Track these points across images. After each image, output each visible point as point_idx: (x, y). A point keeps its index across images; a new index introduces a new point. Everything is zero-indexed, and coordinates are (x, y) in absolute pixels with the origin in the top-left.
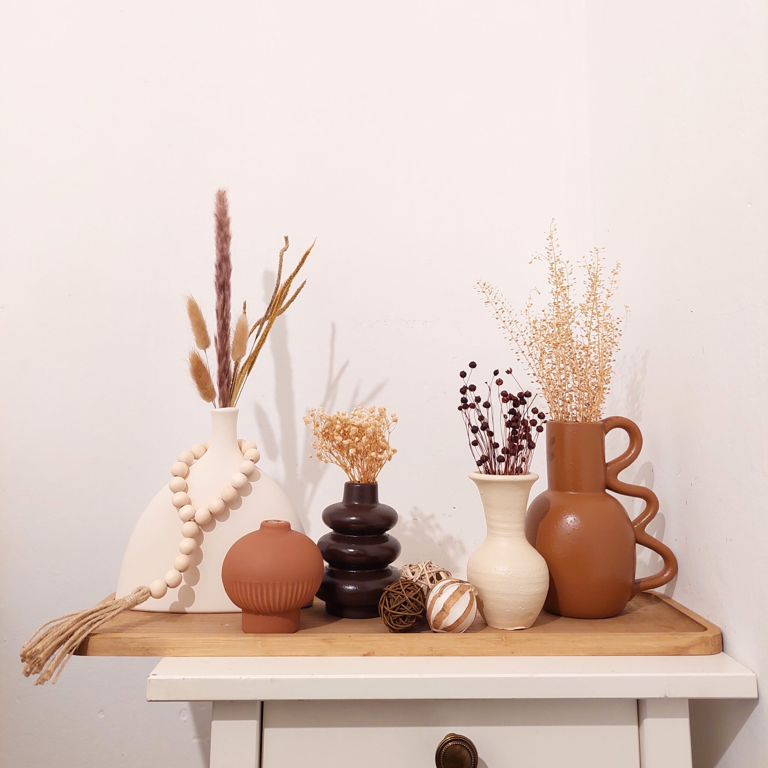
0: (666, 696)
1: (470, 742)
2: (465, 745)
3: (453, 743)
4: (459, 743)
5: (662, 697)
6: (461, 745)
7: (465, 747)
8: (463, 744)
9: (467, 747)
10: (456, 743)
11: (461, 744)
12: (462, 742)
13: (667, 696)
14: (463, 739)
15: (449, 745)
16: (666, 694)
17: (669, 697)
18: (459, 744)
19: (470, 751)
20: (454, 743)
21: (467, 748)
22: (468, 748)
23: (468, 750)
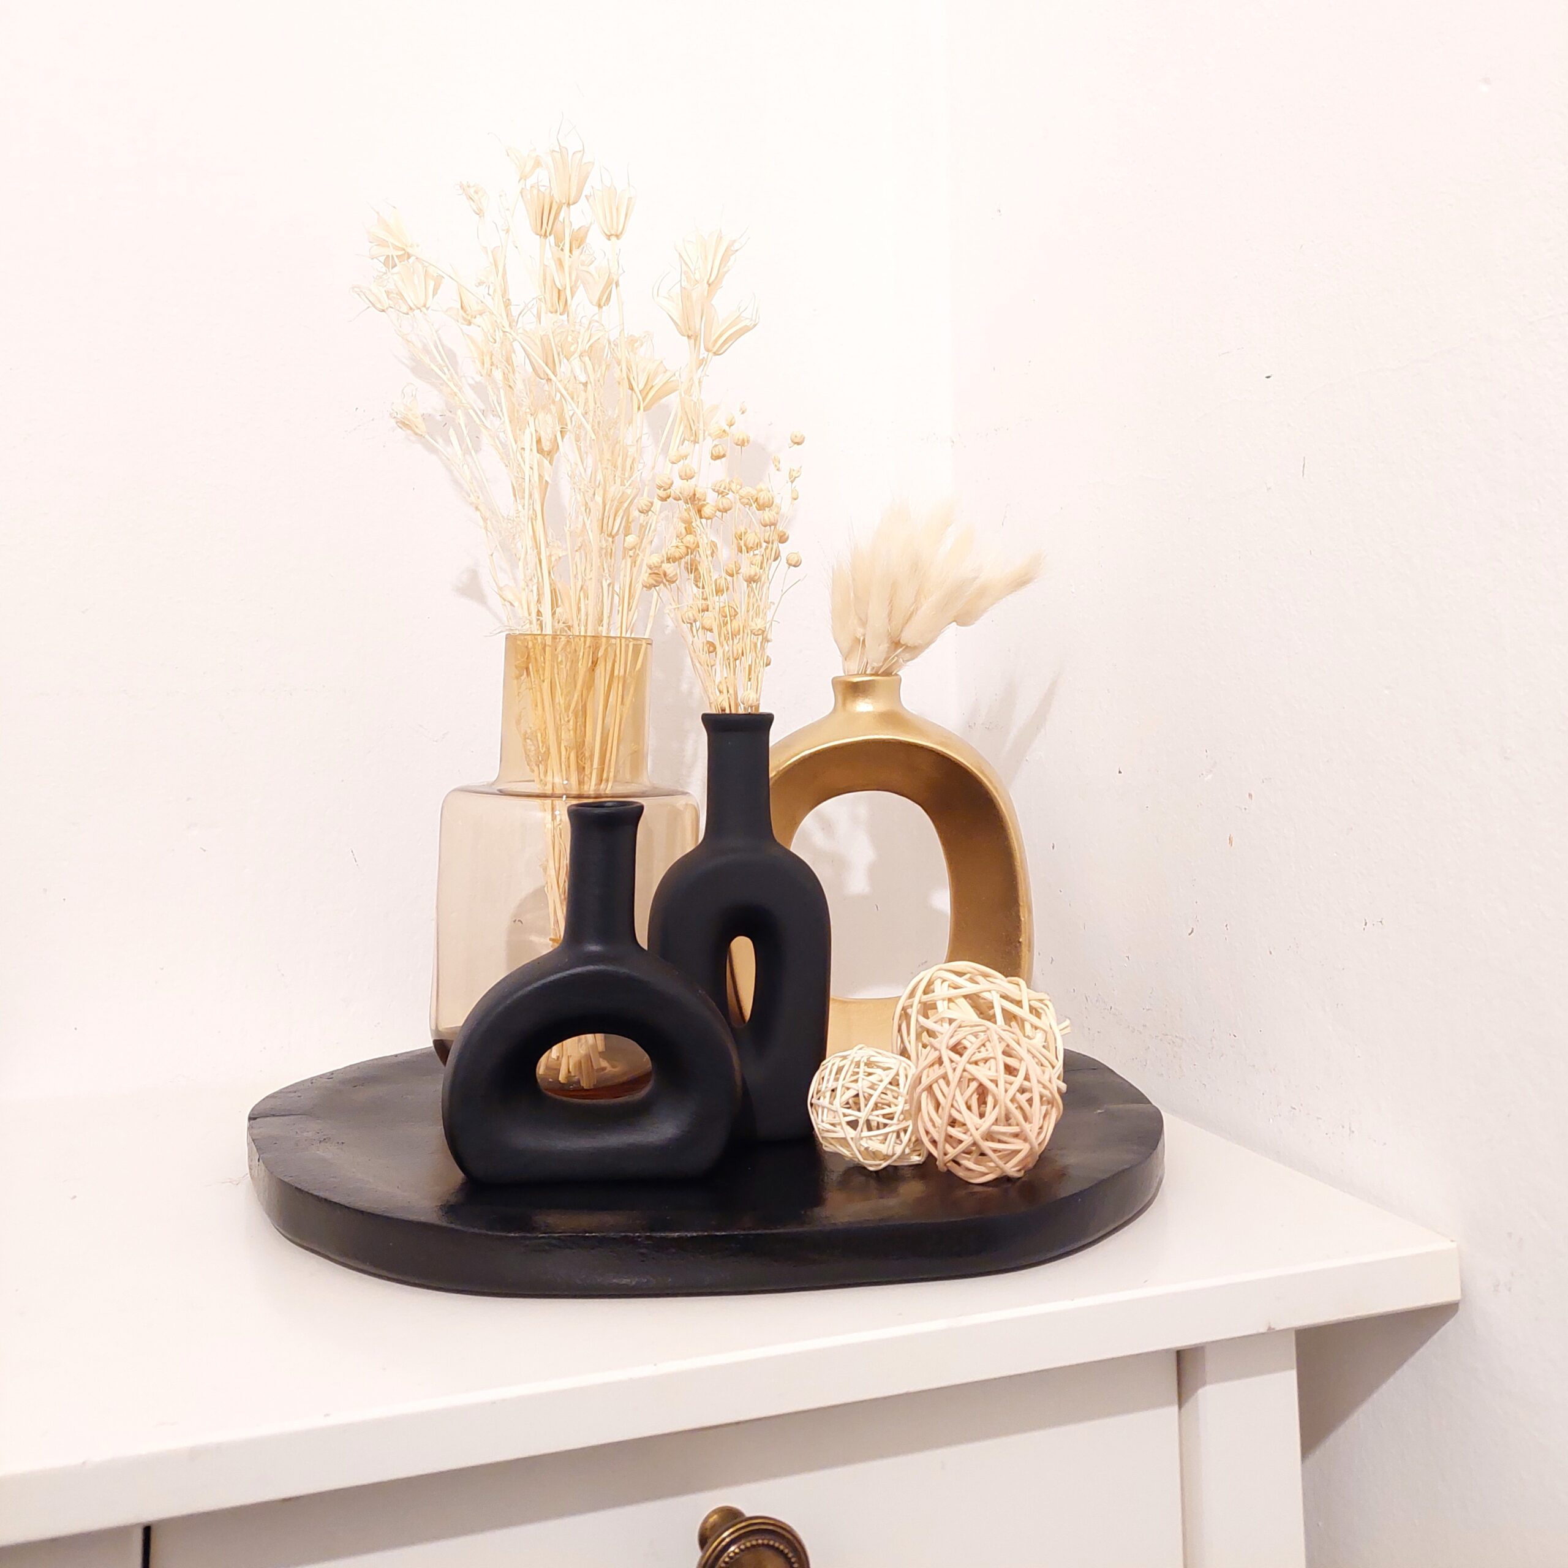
0: (1270, 1328)
1: (790, 1531)
2: (777, 1545)
3: (744, 1544)
4: (760, 1542)
5: (1263, 1330)
6: (768, 1546)
7: (777, 1549)
8: (771, 1543)
9: (782, 1547)
10: (754, 1543)
11: (766, 1542)
12: (769, 1537)
13: (1272, 1327)
14: (771, 1528)
15: (733, 1552)
16: (1270, 1323)
17: (1278, 1329)
18: (763, 1545)
19: (790, 1558)
20: (748, 1544)
21: (782, 1551)
22: (786, 1551)
23: (785, 1556)
